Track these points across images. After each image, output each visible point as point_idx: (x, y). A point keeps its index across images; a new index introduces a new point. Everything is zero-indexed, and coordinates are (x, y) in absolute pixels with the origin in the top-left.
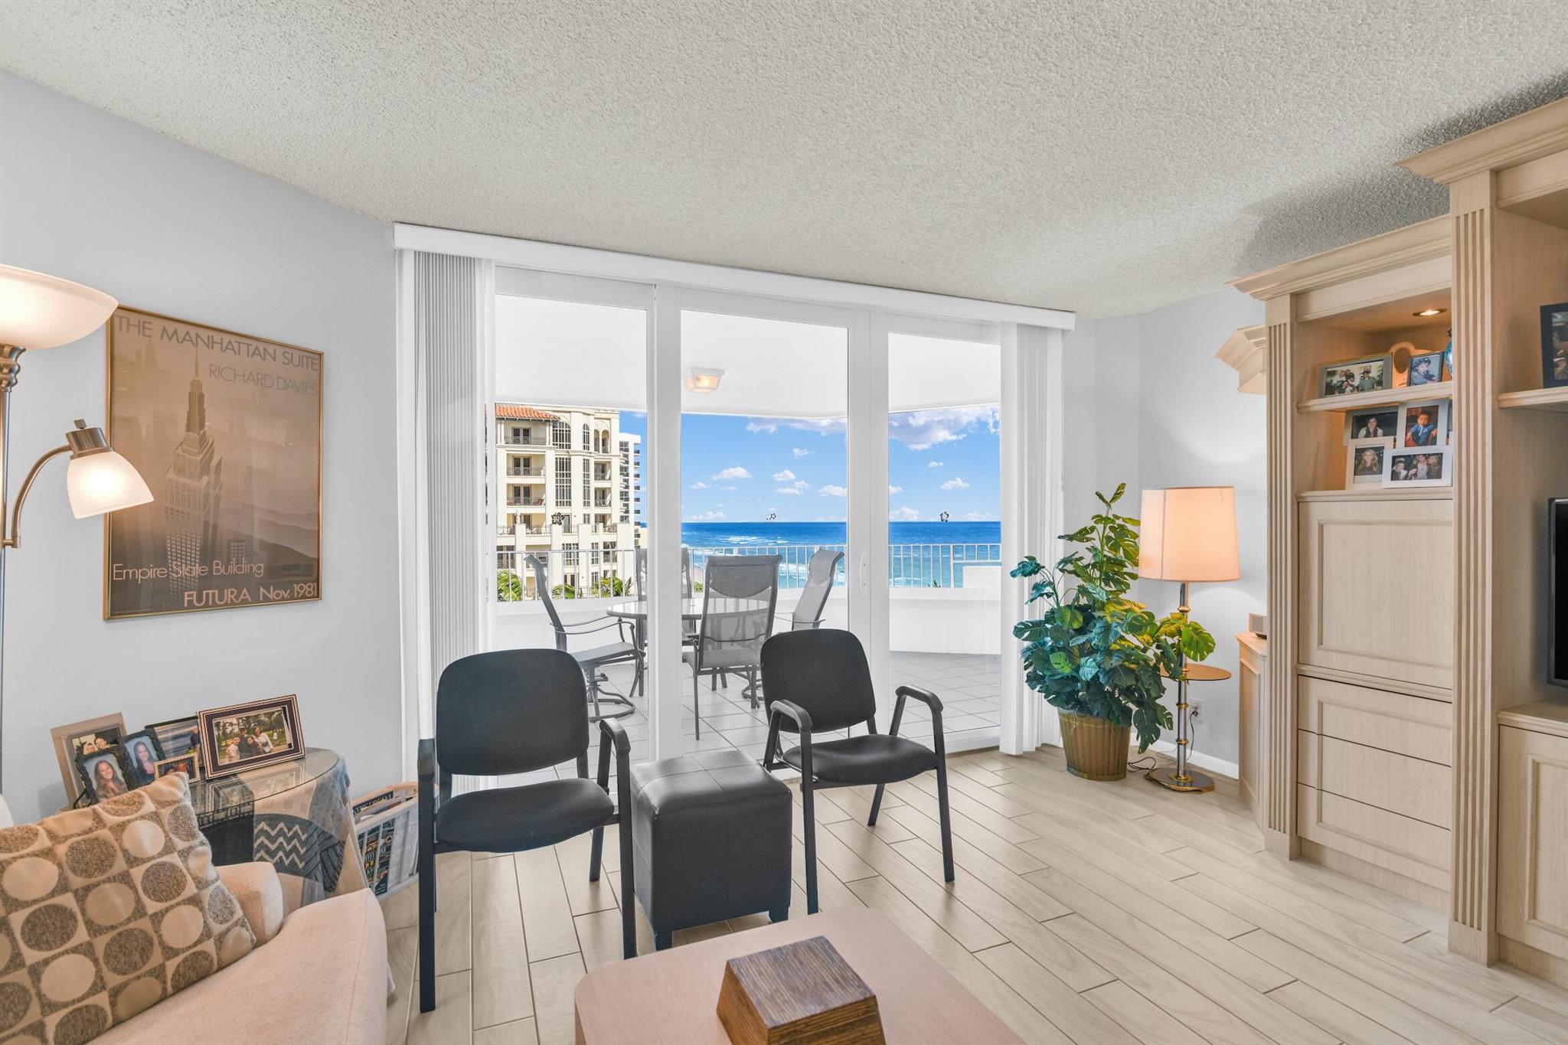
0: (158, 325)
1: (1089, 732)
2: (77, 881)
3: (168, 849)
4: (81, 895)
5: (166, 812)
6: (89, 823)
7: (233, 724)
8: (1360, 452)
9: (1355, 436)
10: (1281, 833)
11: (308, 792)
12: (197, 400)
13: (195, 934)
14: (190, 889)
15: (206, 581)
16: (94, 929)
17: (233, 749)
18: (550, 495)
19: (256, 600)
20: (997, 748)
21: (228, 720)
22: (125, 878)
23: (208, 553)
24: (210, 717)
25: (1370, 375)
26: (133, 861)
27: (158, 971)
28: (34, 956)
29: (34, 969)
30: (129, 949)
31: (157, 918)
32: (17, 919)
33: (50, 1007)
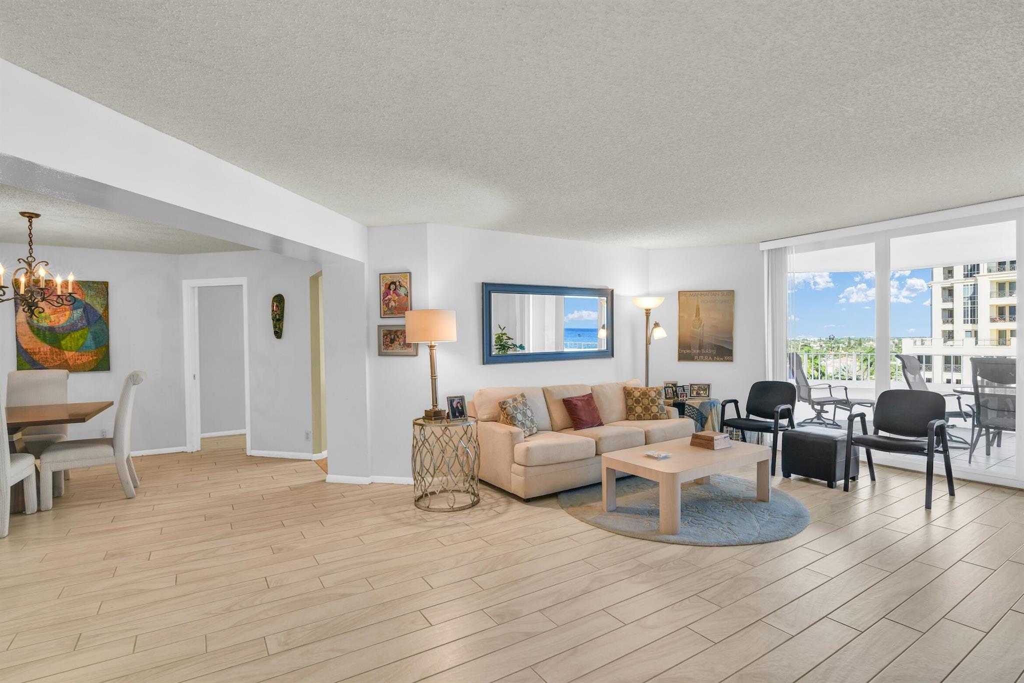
2: (642, 397)
3: (655, 397)
4: (642, 399)
6: (645, 389)
7: (696, 388)
11: (699, 402)
12: (698, 309)
13: (658, 412)
14: (657, 404)
16: (643, 404)
17: (695, 393)
19: (713, 360)
21: (696, 386)
22: (648, 398)
23: (700, 348)
24: (691, 385)
26: (650, 397)
27: (650, 415)
28: (635, 404)
29: (635, 407)
30: (647, 409)
31: (651, 406)
32: (634, 399)
33: (636, 413)
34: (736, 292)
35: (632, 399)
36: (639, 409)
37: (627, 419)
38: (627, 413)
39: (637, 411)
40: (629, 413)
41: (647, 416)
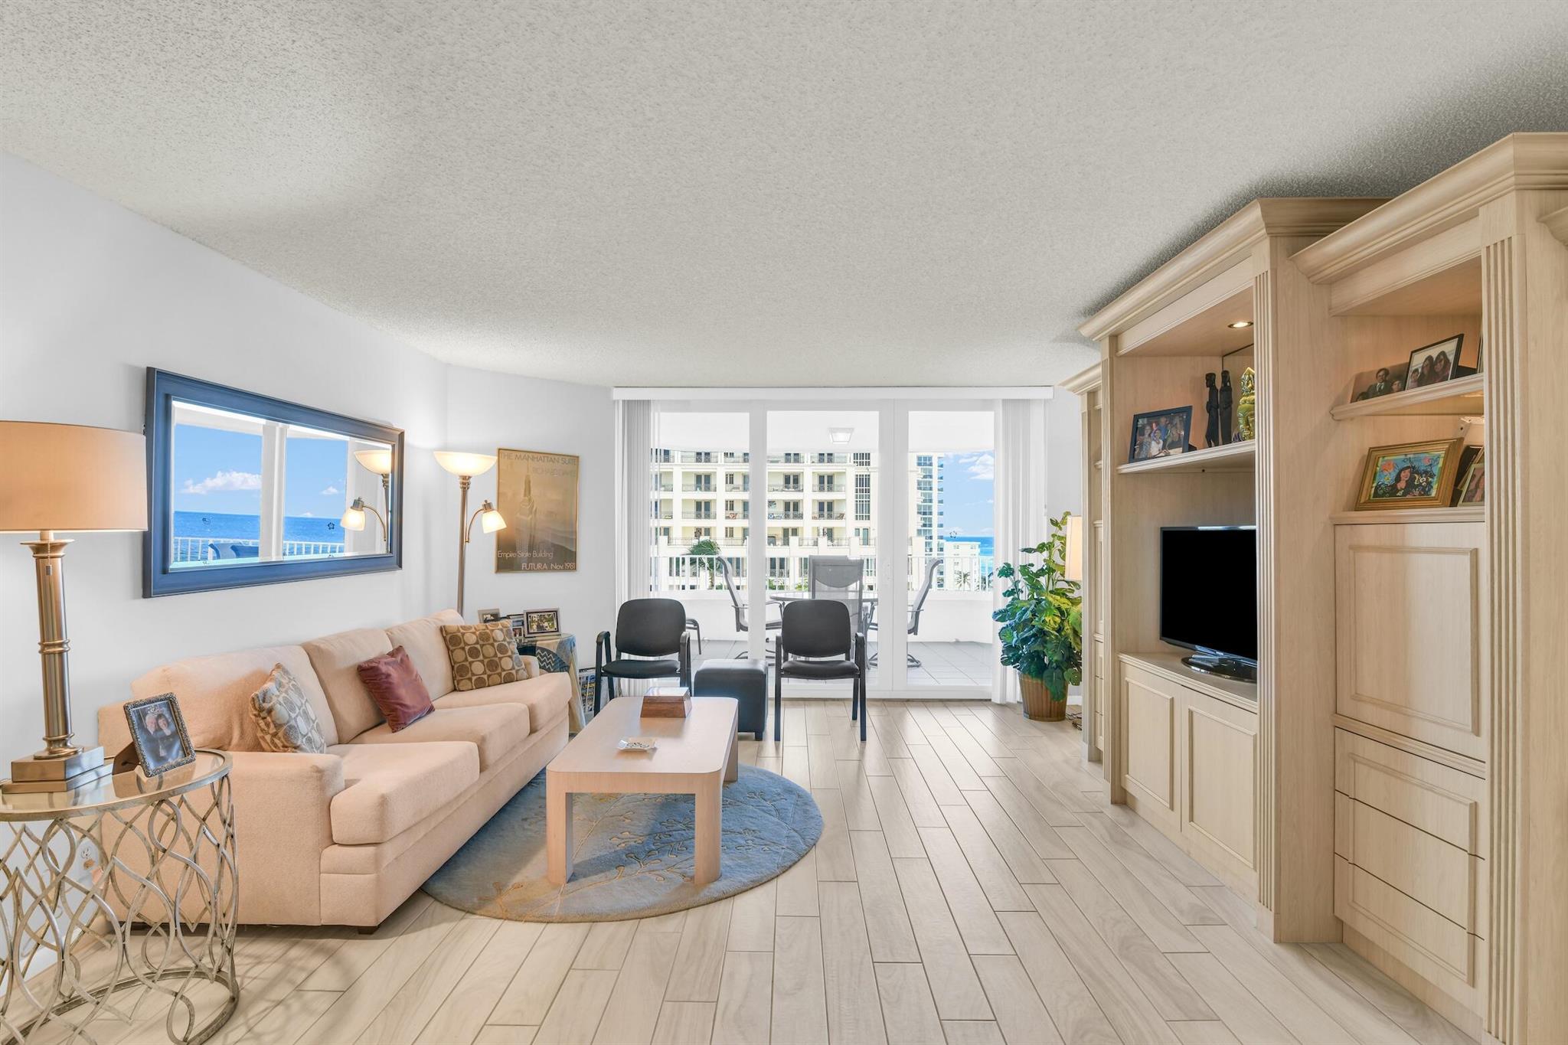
0: (514, 453)
1: (1028, 685)
2: (481, 642)
3: (504, 640)
4: (482, 646)
5: (505, 629)
6: (484, 628)
7: (535, 617)
11: (556, 642)
12: (528, 483)
13: (510, 666)
14: (509, 653)
15: (530, 560)
16: (485, 657)
17: (535, 627)
18: (850, 509)
19: (549, 569)
21: (535, 615)
22: (492, 645)
23: (531, 548)
24: (527, 614)
26: (495, 641)
27: (500, 675)
28: (470, 659)
29: (470, 663)
30: (493, 665)
31: (500, 658)
32: (467, 648)
33: (473, 674)
34: (580, 458)
35: (463, 649)
36: (478, 668)
37: (455, 690)
38: (454, 678)
39: (474, 672)
40: (458, 678)
41: (496, 678)
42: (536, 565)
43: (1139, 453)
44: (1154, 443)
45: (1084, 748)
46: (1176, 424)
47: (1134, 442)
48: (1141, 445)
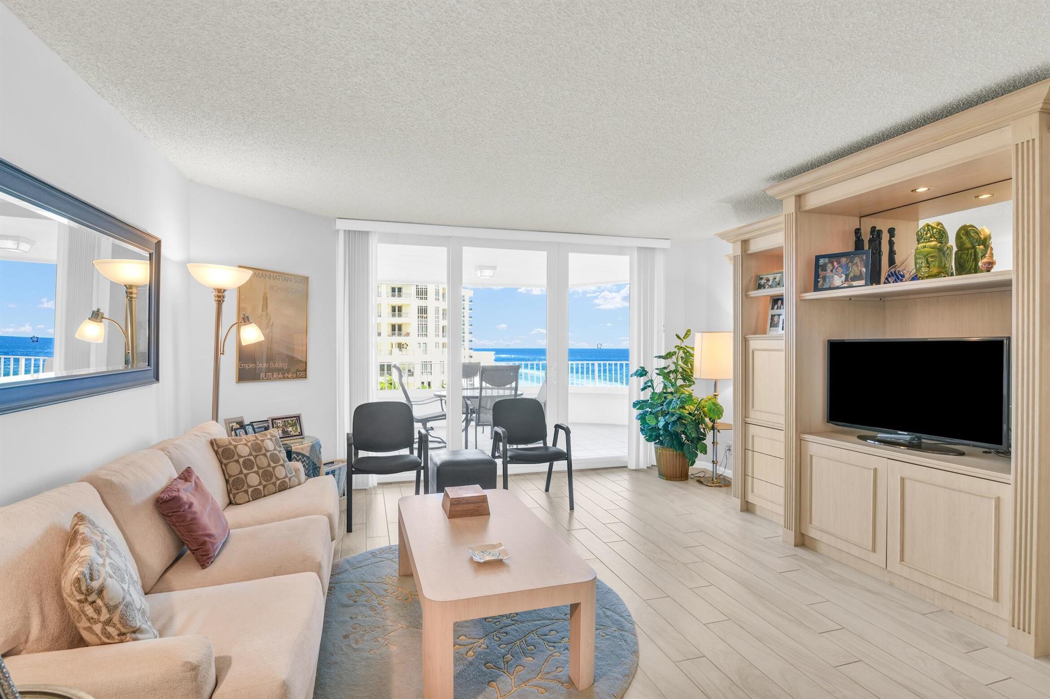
0: (253, 271)
1: (666, 455)
2: (254, 453)
3: (275, 449)
4: (255, 457)
5: (274, 439)
6: (254, 438)
7: (280, 423)
8: (773, 316)
9: (773, 309)
10: (738, 499)
13: (284, 475)
15: (269, 370)
16: (259, 468)
18: (414, 330)
19: (284, 378)
20: (627, 467)
21: (280, 421)
22: (265, 455)
23: (269, 358)
24: (273, 420)
25: (776, 280)
26: (267, 451)
27: (274, 484)
28: (245, 471)
29: (246, 475)
30: (267, 475)
31: (274, 468)
32: (241, 460)
33: (249, 486)
34: (309, 278)
35: (237, 461)
36: (253, 479)
37: (230, 503)
38: (229, 493)
39: (250, 484)
40: (234, 491)
41: (271, 488)
42: (273, 375)
43: (823, 284)
44: (836, 277)
45: (737, 502)
46: (857, 263)
47: (817, 276)
48: (824, 278)
